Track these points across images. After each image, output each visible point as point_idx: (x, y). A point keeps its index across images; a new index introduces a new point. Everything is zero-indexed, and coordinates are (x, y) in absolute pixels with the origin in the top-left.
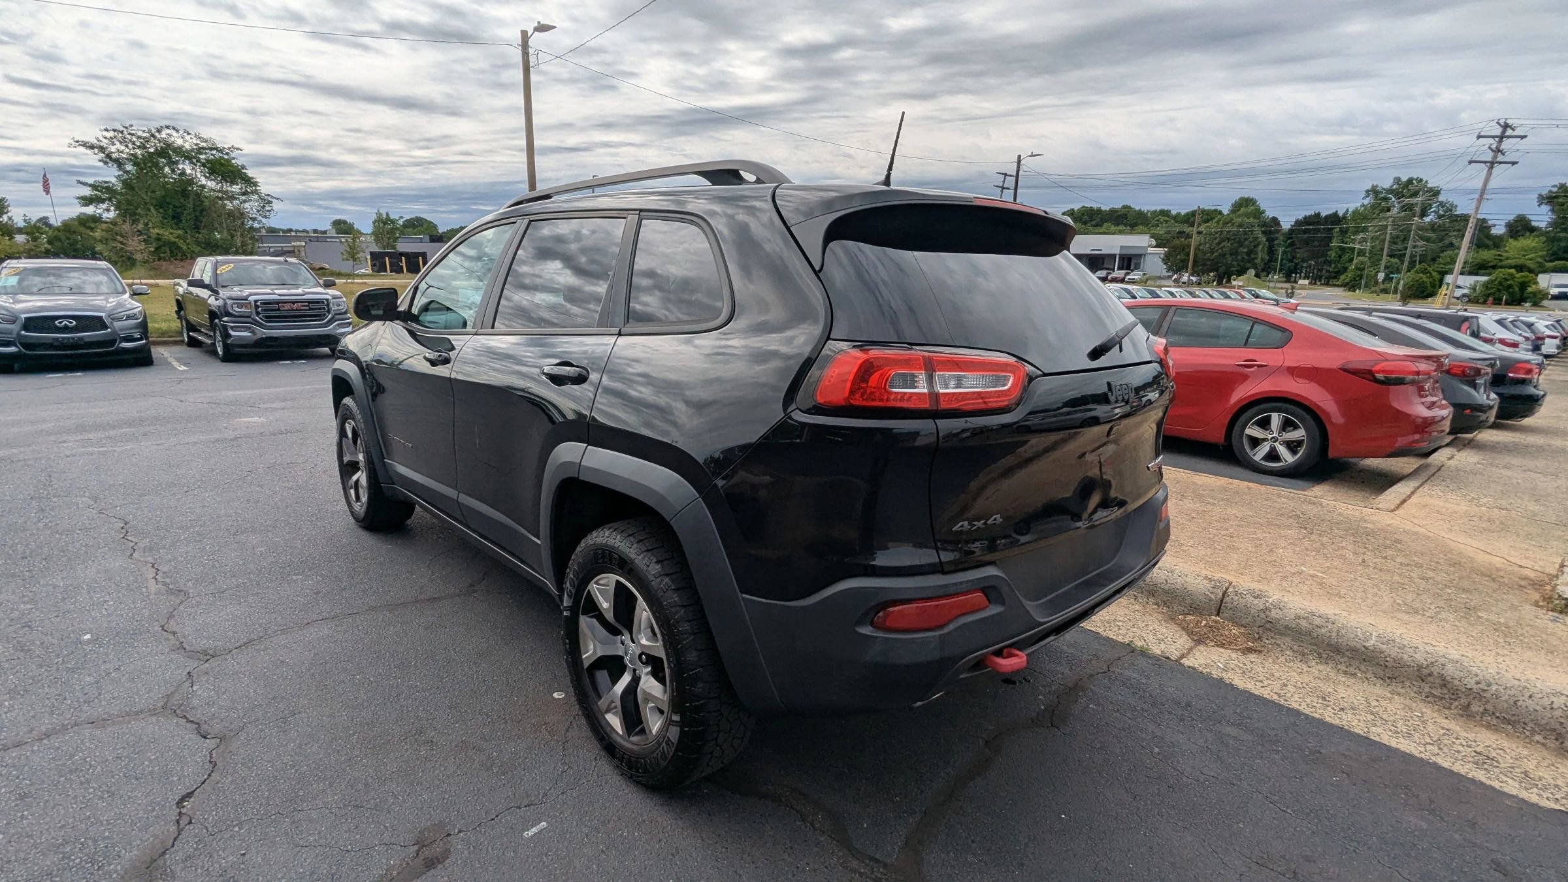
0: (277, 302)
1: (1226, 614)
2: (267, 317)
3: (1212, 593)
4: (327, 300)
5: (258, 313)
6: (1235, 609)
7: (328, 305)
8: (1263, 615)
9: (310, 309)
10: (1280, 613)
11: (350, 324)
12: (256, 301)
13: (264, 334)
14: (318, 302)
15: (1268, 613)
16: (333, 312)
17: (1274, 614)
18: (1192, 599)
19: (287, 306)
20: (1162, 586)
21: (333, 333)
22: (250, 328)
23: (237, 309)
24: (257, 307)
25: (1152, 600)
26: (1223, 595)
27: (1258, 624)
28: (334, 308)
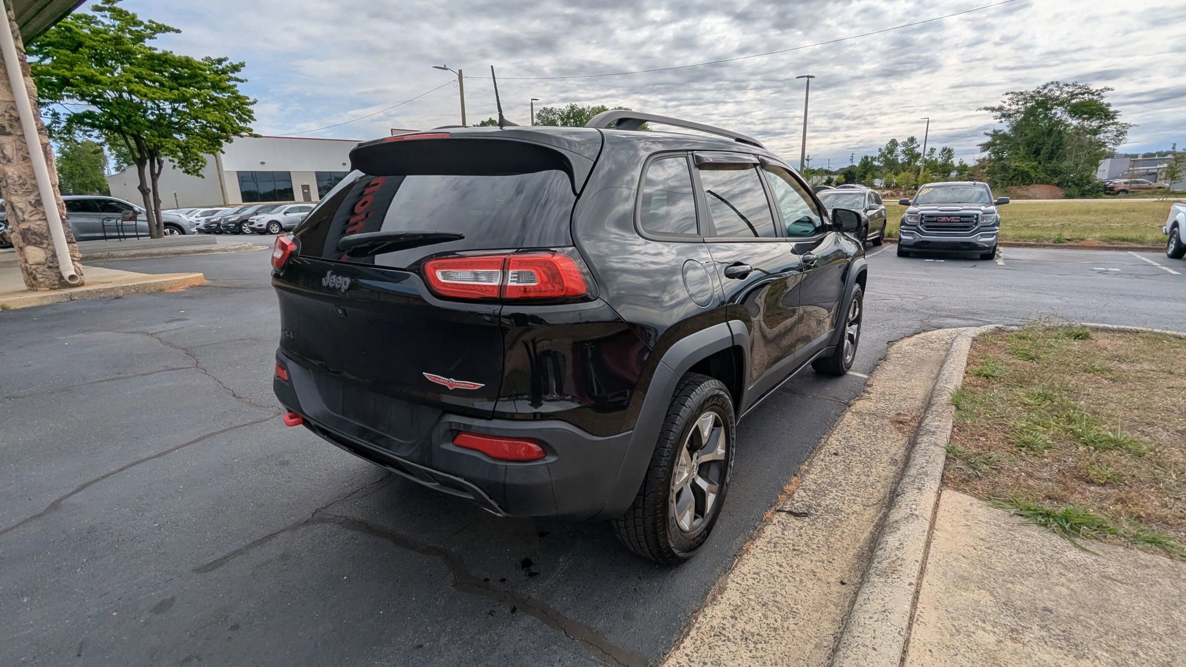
0: (937, 216)
2: (928, 227)
4: (977, 215)
5: (921, 223)
7: (977, 219)
9: (961, 222)
11: (993, 235)
12: (922, 215)
13: (921, 238)
14: (969, 217)
16: (979, 225)
19: (944, 219)
21: (974, 241)
22: (913, 233)
23: (910, 220)
24: (922, 219)
28: (981, 222)
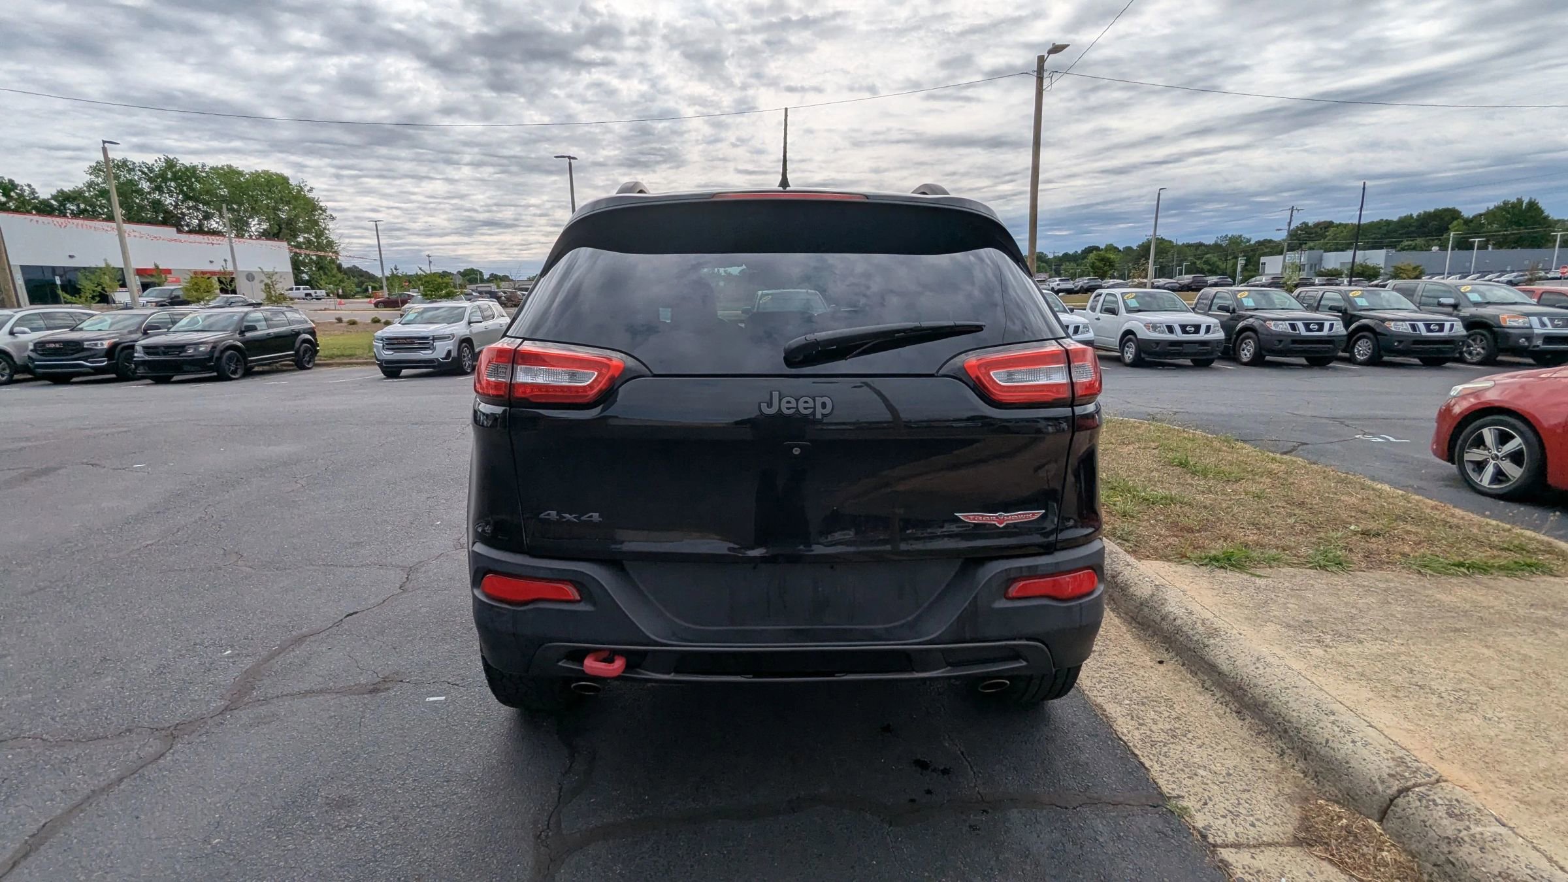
1: (1393, 823)
3: (1383, 782)
6: (1405, 820)
8: (1444, 848)
10: (1477, 854)
15: (1454, 847)
17: (1465, 853)
18: (1351, 782)
20: (1318, 747)
25: (1301, 765)
26: (1400, 792)
27: (1433, 858)
